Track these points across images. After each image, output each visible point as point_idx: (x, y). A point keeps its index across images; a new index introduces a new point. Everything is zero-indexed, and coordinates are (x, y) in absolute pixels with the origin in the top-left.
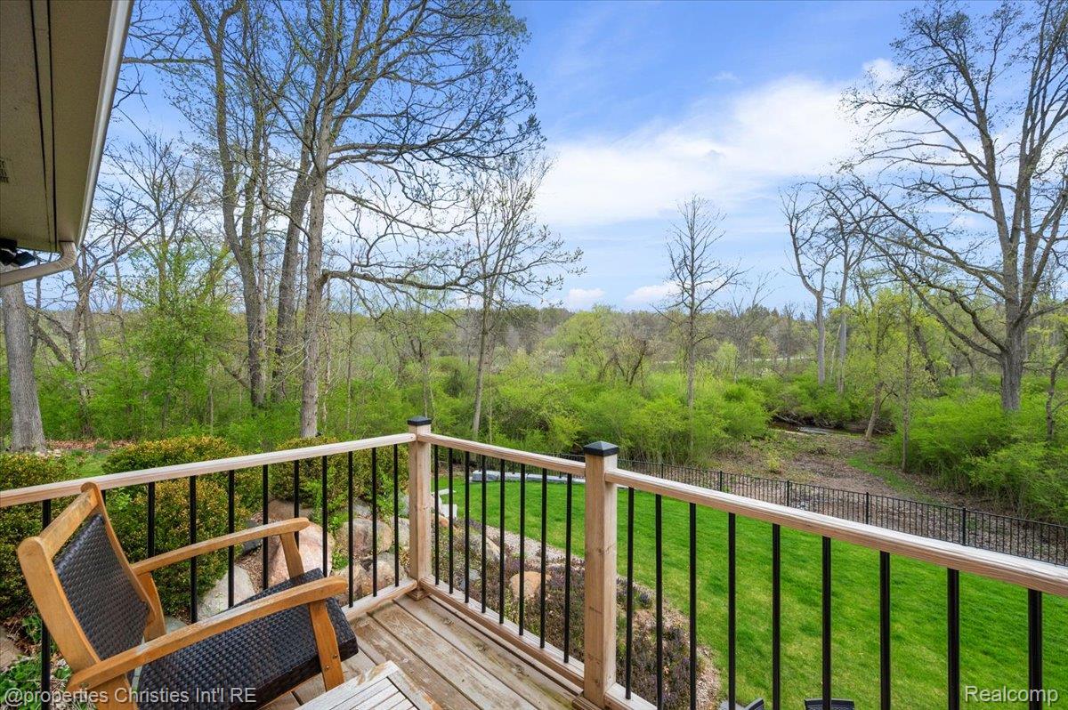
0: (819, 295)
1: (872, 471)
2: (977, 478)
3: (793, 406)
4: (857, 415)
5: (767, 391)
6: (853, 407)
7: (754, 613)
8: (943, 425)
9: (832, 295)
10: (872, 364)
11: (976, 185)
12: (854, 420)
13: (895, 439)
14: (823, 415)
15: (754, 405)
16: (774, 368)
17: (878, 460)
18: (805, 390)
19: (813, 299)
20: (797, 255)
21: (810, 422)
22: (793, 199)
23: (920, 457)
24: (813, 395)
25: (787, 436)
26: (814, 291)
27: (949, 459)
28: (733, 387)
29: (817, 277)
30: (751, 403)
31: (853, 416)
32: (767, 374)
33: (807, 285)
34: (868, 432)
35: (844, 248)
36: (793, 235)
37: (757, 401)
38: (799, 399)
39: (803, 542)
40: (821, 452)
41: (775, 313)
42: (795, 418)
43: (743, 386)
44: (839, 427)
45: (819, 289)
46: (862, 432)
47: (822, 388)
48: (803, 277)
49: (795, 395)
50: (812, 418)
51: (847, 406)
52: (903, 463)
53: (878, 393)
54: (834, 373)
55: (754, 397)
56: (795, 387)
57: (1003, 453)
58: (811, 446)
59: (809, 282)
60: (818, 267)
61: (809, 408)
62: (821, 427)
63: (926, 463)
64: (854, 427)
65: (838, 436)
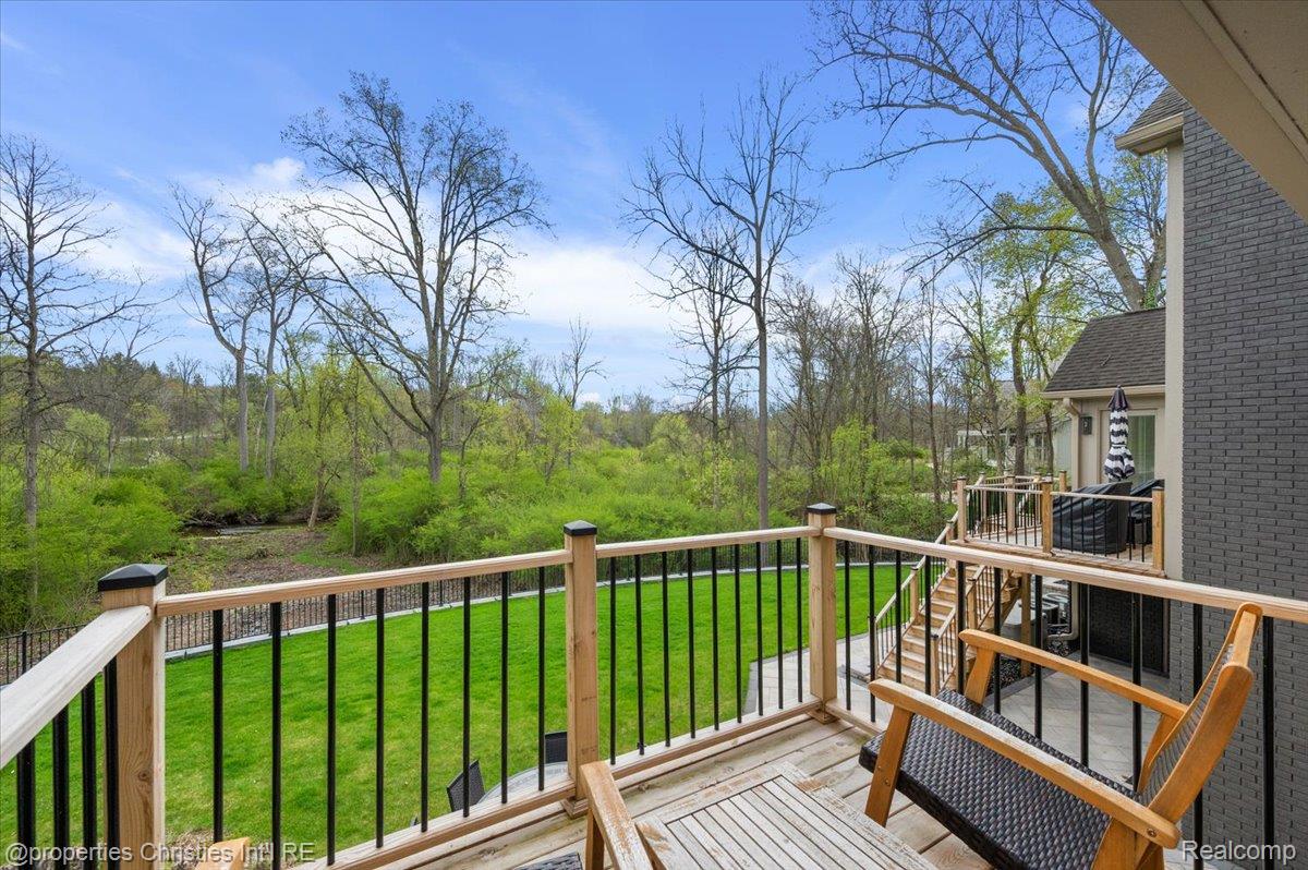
0: (239, 355)
1: (324, 563)
2: (421, 545)
3: (206, 503)
4: (292, 504)
5: (164, 485)
6: (288, 495)
7: (301, 766)
8: (390, 502)
9: (254, 358)
10: (314, 442)
11: (407, 275)
12: (288, 510)
13: (341, 523)
14: (251, 509)
15: (151, 507)
16: (170, 451)
17: (327, 549)
18: (222, 479)
19: (231, 360)
20: (206, 297)
21: (232, 520)
22: (199, 216)
23: (368, 538)
24: (234, 484)
25: (208, 544)
26: (233, 350)
27: (394, 533)
28: (107, 483)
29: (236, 331)
30: (144, 505)
31: (288, 507)
32: (159, 459)
33: (222, 340)
34: (311, 522)
35: (270, 301)
36: (200, 268)
37: (153, 501)
38: (215, 492)
39: (310, 660)
40: (262, 555)
41: (154, 369)
42: (210, 518)
43: (125, 480)
44: (272, 521)
45: (239, 347)
46: (303, 522)
47: (245, 475)
48: (216, 328)
49: (209, 487)
50: (236, 515)
51: (281, 494)
52: (354, 548)
53: (320, 476)
54: (260, 457)
55: (148, 495)
56: (208, 476)
57: (438, 519)
58: (245, 551)
59: (223, 334)
60: (237, 318)
61: (231, 502)
62: (248, 524)
63: (375, 543)
64: (288, 518)
65: (276, 532)
